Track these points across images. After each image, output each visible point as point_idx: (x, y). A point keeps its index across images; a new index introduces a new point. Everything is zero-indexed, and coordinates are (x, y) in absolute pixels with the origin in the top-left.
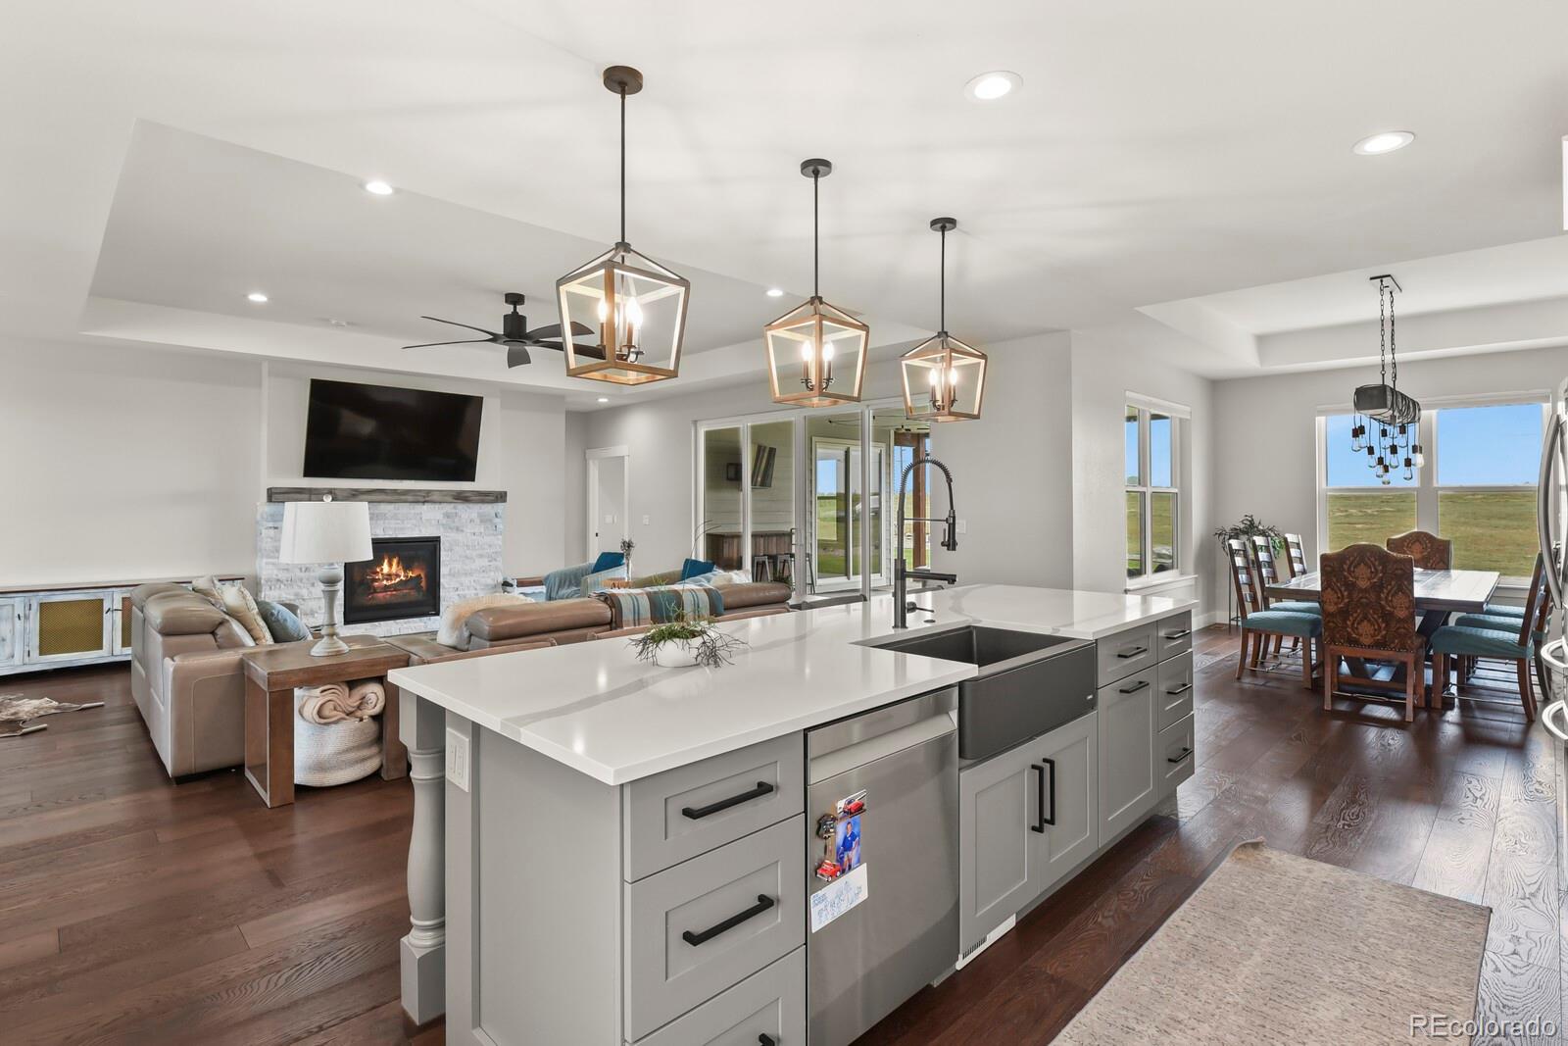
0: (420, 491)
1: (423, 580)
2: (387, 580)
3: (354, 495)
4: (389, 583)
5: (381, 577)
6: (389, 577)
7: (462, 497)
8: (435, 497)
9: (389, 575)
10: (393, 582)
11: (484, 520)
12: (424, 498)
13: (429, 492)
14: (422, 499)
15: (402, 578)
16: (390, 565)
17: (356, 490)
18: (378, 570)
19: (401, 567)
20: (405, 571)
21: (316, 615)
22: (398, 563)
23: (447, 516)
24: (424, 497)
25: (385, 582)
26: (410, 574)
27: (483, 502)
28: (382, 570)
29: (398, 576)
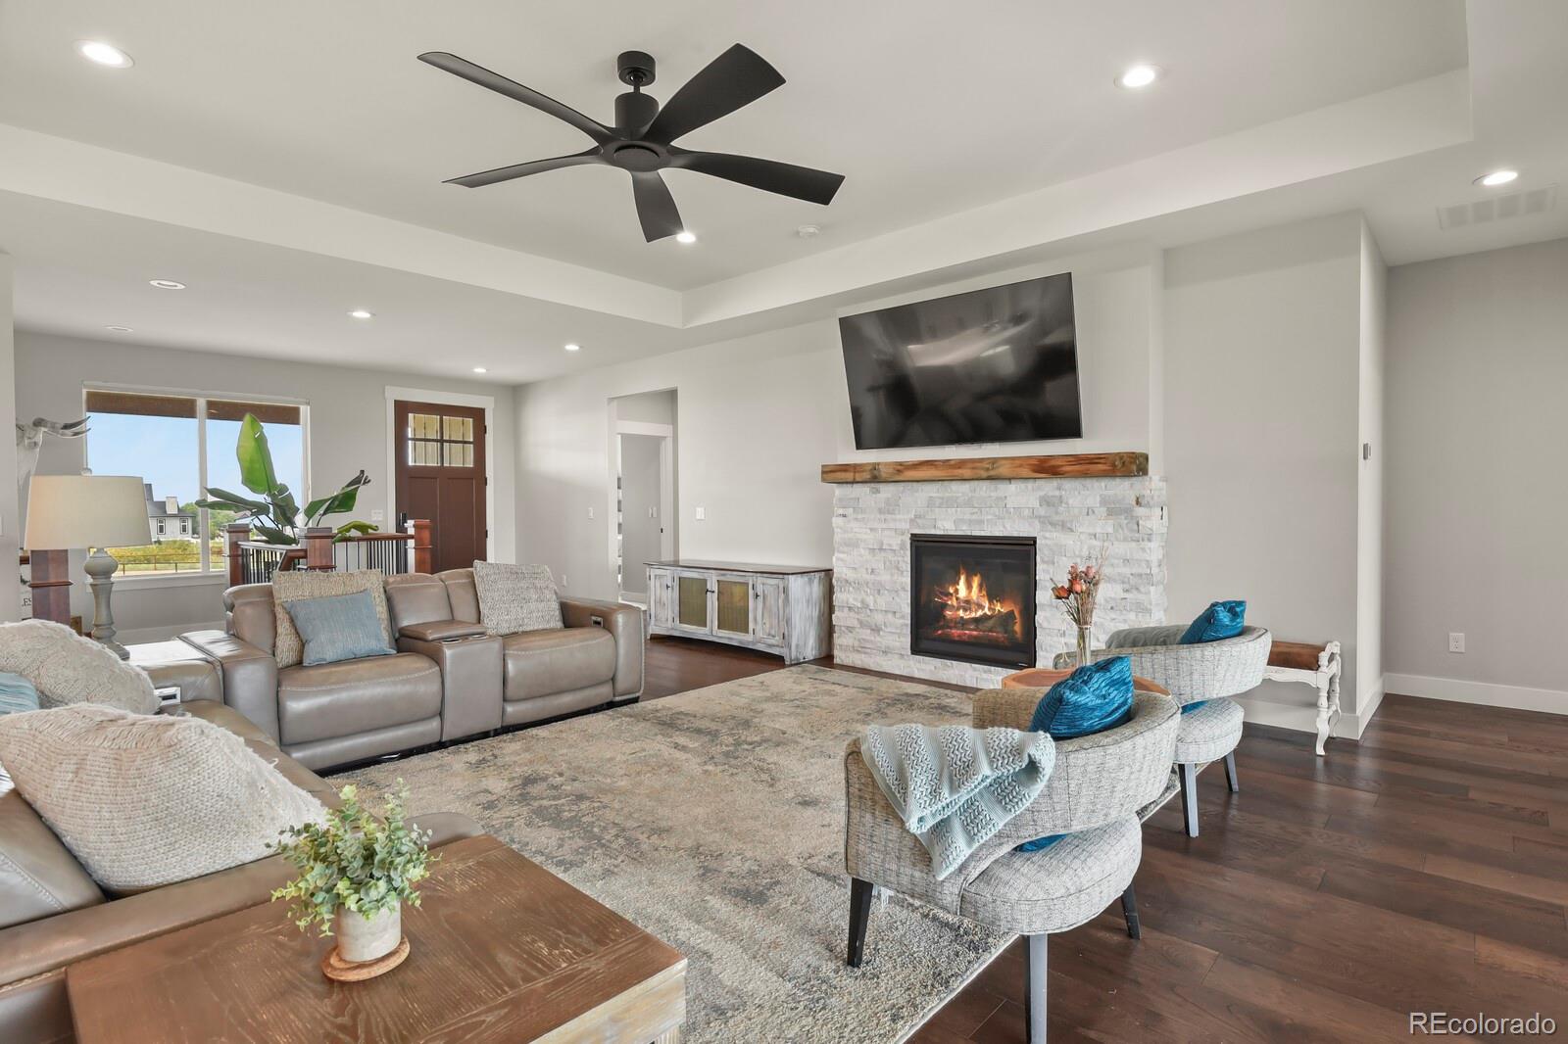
0: (981, 460)
1: (1018, 620)
2: (965, 610)
3: (899, 471)
4: (967, 615)
5: (955, 604)
6: (967, 604)
7: (1046, 468)
8: (1004, 470)
9: (968, 602)
10: (973, 615)
11: (1114, 510)
12: (989, 473)
13: (994, 461)
14: (984, 474)
15: (986, 610)
16: (969, 587)
17: (901, 464)
18: (951, 590)
19: (984, 593)
20: (991, 601)
21: (881, 633)
22: (981, 586)
23: (1046, 501)
24: (988, 469)
25: (961, 613)
26: (998, 607)
27: (1085, 475)
28: (957, 591)
29: (981, 607)
